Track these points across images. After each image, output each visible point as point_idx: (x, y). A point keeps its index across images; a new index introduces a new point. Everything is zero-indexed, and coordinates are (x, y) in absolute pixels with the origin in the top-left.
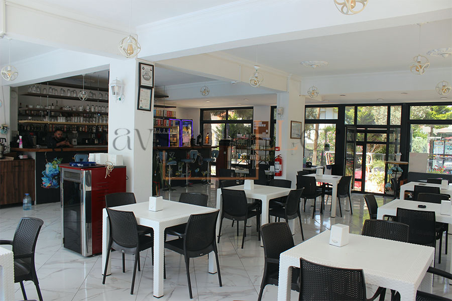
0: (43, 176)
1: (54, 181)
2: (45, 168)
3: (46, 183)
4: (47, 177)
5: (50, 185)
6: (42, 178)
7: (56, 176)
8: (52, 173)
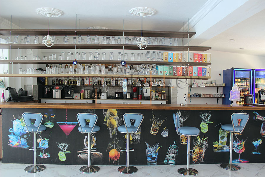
0: (10, 134)
1: (23, 140)
2: (12, 126)
3: (14, 142)
4: (14, 135)
5: (18, 144)
6: (9, 136)
7: (25, 135)
8: (20, 131)
